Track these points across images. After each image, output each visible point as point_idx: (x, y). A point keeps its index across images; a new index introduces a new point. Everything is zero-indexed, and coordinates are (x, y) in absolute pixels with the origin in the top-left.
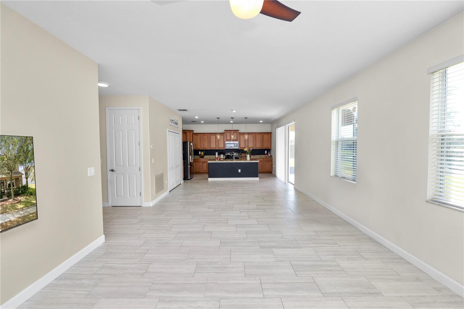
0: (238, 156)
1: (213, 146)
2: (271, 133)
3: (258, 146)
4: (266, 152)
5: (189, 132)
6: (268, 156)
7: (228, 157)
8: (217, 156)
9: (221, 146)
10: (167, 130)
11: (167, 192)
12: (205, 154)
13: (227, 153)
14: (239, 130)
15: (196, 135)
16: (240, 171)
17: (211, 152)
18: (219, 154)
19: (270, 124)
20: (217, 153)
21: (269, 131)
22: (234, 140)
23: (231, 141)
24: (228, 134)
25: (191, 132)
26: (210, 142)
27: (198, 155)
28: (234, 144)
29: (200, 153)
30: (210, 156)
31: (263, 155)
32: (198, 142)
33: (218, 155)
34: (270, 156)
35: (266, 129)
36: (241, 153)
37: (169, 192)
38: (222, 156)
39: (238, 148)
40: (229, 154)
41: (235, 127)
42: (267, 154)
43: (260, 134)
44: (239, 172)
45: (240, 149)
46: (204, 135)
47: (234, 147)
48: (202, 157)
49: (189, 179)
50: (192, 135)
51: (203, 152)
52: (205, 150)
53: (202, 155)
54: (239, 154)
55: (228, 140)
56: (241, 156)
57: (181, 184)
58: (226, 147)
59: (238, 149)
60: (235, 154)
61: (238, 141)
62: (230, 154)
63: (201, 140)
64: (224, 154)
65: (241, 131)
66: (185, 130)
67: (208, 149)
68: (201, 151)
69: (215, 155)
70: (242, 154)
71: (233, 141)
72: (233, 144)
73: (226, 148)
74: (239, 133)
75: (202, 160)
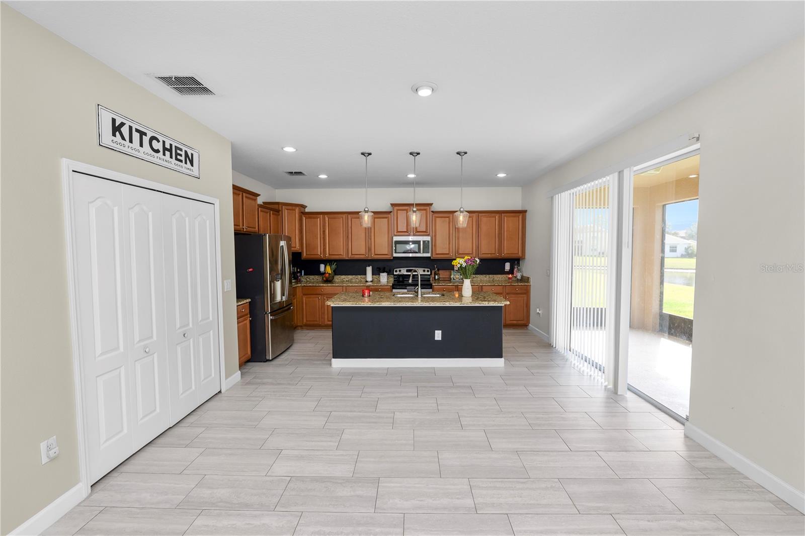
0: (429, 277)
1: (359, 250)
2: (525, 211)
3: (488, 250)
4: (507, 266)
5: (290, 208)
6: (514, 279)
7: (400, 282)
8: (369, 276)
9: (382, 249)
10: (66, 165)
11: (81, 490)
12: (336, 272)
13: (398, 270)
14: (431, 204)
15: (310, 218)
16: (438, 335)
17: (353, 266)
18: (376, 272)
19: (520, 188)
20: (369, 270)
21: (519, 207)
22: (417, 232)
23: (409, 235)
24: (402, 215)
25: (295, 210)
26: (348, 237)
27: (318, 273)
28: (418, 242)
29: (322, 267)
30: (350, 277)
31: (499, 276)
32: (317, 238)
33: (373, 274)
34: (519, 277)
35: (509, 200)
36: (438, 270)
37: (91, 486)
38: (384, 278)
39: (428, 255)
40: (404, 272)
41: (422, 195)
42: (511, 272)
43: (493, 215)
44: (436, 339)
45: (435, 257)
46: (335, 218)
47: (419, 252)
48: (329, 281)
49: (269, 360)
50: (297, 215)
51: (330, 265)
52: (335, 261)
53: (327, 275)
54: (433, 272)
55: (400, 233)
56: (437, 278)
57: (220, 392)
58: (395, 253)
59: (430, 257)
60: (420, 271)
61: (428, 235)
62: (407, 271)
63: (324, 232)
64: (390, 272)
65: (437, 207)
66: (278, 203)
67: (345, 257)
68: (326, 262)
69: (365, 274)
70: (441, 272)
71: (414, 235)
72: (414, 242)
73: (395, 255)
74: (432, 212)
75: (327, 288)
